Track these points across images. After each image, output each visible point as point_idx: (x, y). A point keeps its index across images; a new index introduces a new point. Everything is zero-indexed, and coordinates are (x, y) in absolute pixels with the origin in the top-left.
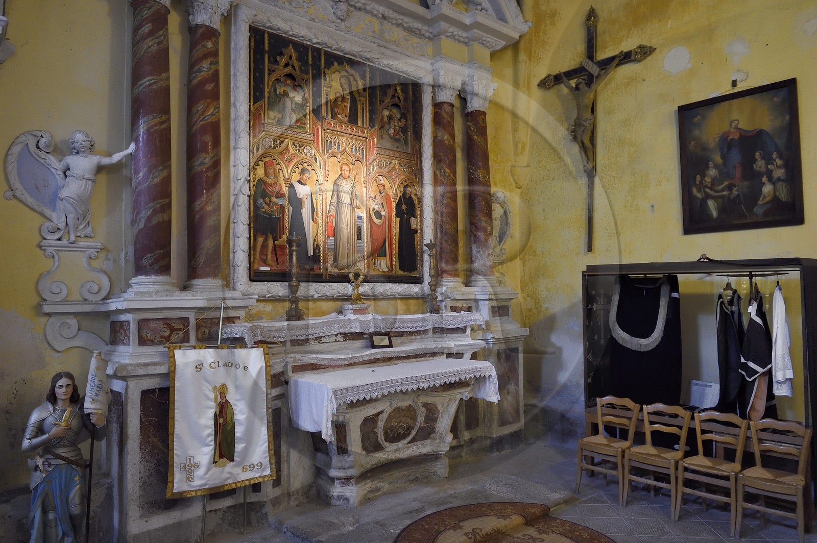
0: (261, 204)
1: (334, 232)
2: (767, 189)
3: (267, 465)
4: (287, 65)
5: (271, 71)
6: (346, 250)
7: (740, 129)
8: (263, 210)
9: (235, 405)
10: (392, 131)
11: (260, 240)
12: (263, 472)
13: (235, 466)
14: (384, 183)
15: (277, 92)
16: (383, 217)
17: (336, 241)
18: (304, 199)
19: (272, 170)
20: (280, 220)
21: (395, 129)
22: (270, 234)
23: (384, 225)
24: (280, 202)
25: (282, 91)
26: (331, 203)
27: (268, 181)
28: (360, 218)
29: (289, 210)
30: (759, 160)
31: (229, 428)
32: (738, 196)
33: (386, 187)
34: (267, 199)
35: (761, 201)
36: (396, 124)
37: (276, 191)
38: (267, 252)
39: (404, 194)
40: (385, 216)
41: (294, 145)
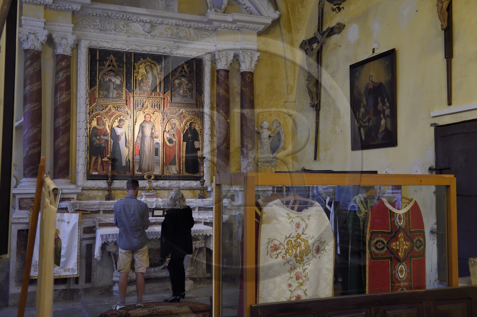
0: (94, 140)
1: (140, 152)
2: (383, 122)
3: (75, 270)
4: (109, 66)
5: (100, 70)
6: (147, 162)
7: (373, 81)
8: (95, 143)
9: (62, 240)
10: (181, 91)
11: (94, 158)
12: (73, 273)
13: (60, 268)
14: (175, 122)
15: (105, 80)
16: (174, 143)
17: (140, 157)
18: (121, 136)
19: (101, 122)
20: (105, 148)
21: (184, 90)
22: (99, 155)
23: (175, 147)
24: (106, 138)
25: (108, 79)
26: (138, 136)
27: (99, 127)
28: (158, 143)
29: (111, 142)
30: (380, 103)
31: (58, 250)
32: (372, 126)
33: (177, 125)
34: (98, 137)
35: (381, 130)
36: (185, 87)
37: (103, 133)
38: (97, 164)
39: (190, 128)
40: (175, 142)
41: (114, 107)
